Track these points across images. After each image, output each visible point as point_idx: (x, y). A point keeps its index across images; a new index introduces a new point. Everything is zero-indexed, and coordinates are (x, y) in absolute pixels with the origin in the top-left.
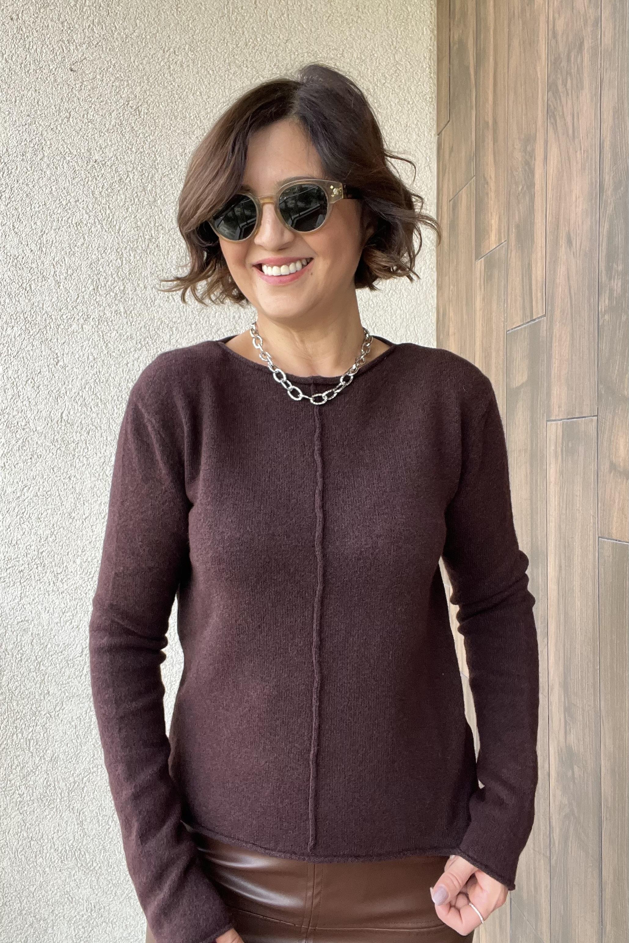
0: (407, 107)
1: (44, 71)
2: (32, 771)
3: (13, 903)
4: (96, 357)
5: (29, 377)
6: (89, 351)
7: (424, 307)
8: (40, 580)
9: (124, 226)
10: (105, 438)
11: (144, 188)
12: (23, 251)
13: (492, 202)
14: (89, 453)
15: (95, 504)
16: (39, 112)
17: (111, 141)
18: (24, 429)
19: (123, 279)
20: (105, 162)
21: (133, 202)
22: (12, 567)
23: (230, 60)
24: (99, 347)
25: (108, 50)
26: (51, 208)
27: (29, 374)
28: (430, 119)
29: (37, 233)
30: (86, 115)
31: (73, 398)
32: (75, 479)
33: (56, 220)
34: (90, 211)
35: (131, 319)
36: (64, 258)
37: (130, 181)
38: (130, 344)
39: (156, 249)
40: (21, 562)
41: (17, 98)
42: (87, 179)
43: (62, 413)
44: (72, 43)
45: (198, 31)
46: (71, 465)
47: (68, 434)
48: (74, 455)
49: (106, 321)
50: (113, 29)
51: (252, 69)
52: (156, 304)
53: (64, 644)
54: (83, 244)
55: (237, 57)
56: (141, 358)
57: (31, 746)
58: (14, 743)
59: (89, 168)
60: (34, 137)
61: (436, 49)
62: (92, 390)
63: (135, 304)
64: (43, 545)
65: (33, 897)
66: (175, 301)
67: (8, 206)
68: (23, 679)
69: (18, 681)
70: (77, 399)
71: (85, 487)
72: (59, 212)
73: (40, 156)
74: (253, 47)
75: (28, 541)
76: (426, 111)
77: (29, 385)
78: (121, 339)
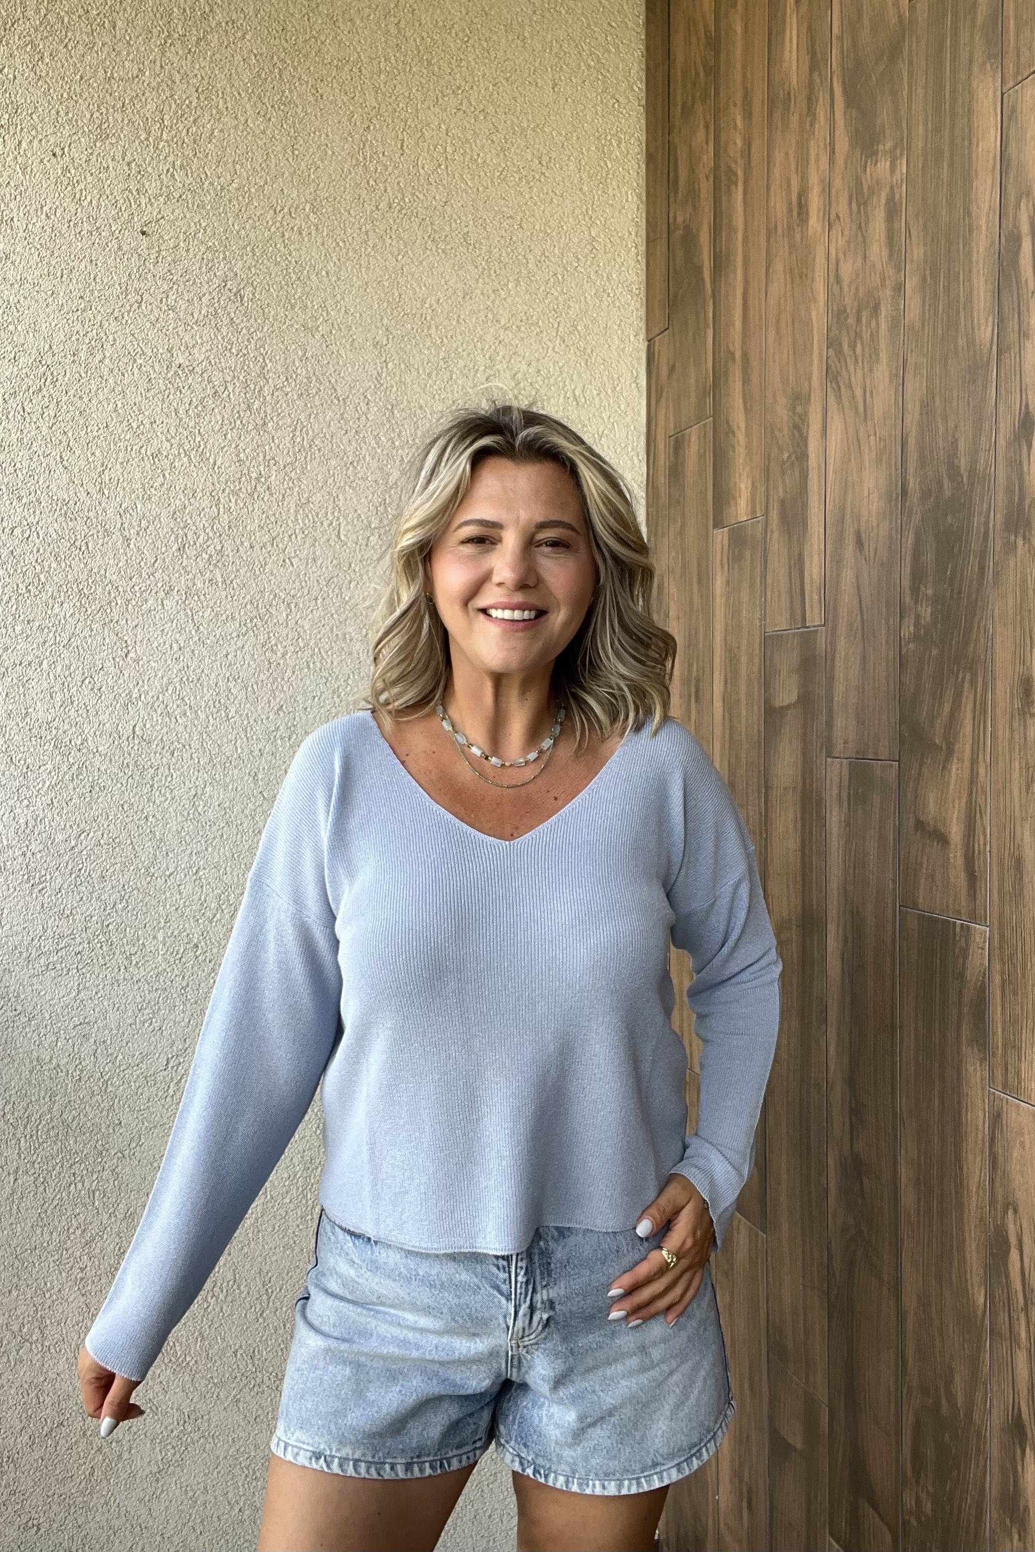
1: (103, 234)
2: (97, 1234)
4: (182, 645)
5: (86, 675)
6: (172, 638)
8: (105, 964)
9: (220, 459)
10: (196, 761)
11: (249, 406)
12: (76, 493)
13: (741, 461)
14: (174, 782)
15: (183, 855)
16: (96, 293)
17: (201, 337)
18: (79, 750)
19: (220, 535)
20: (194, 368)
21: (233, 425)
22: (66, 947)
23: (368, 227)
24: (187, 631)
25: (195, 207)
27: (86, 671)
28: (638, 318)
29: (95, 468)
30: (164, 300)
31: (150, 704)
32: (154, 820)
34: (172, 437)
35: (232, 592)
36: (135, 504)
37: (229, 395)
38: (231, 627)
39: (267, 492)
40: (78, 940)
41: (65, 272)
42: (167, 392)
43: (135, 726)
44: (144, 195)
45: (322, 185)
46: (148, 800)
47: (143, 756)
48: (152, 786)
49: (197, 594)
50: (203, 176)
51: (398, 241)
52: (267, 570)
53: (141, 1053)
54: (163, 484)
55: (378, 224)
56: (246, 647)
58: (71, 1197)
59: (169, 375)
60: (90, 329)
61: (644, 221)
62: (177, 693)
63: (238, 571)
64: (109, 914)
67: (54, 428)
68: (83, 1106)
69: (75, 1109)
70: (156, 706)
71: (169, 832)
72: (127, 438)
73: (99, 357)
74: (400, 211)
75: (87, 909)
76: (631, 308)
77: (87, 687)
78: (217, 621)
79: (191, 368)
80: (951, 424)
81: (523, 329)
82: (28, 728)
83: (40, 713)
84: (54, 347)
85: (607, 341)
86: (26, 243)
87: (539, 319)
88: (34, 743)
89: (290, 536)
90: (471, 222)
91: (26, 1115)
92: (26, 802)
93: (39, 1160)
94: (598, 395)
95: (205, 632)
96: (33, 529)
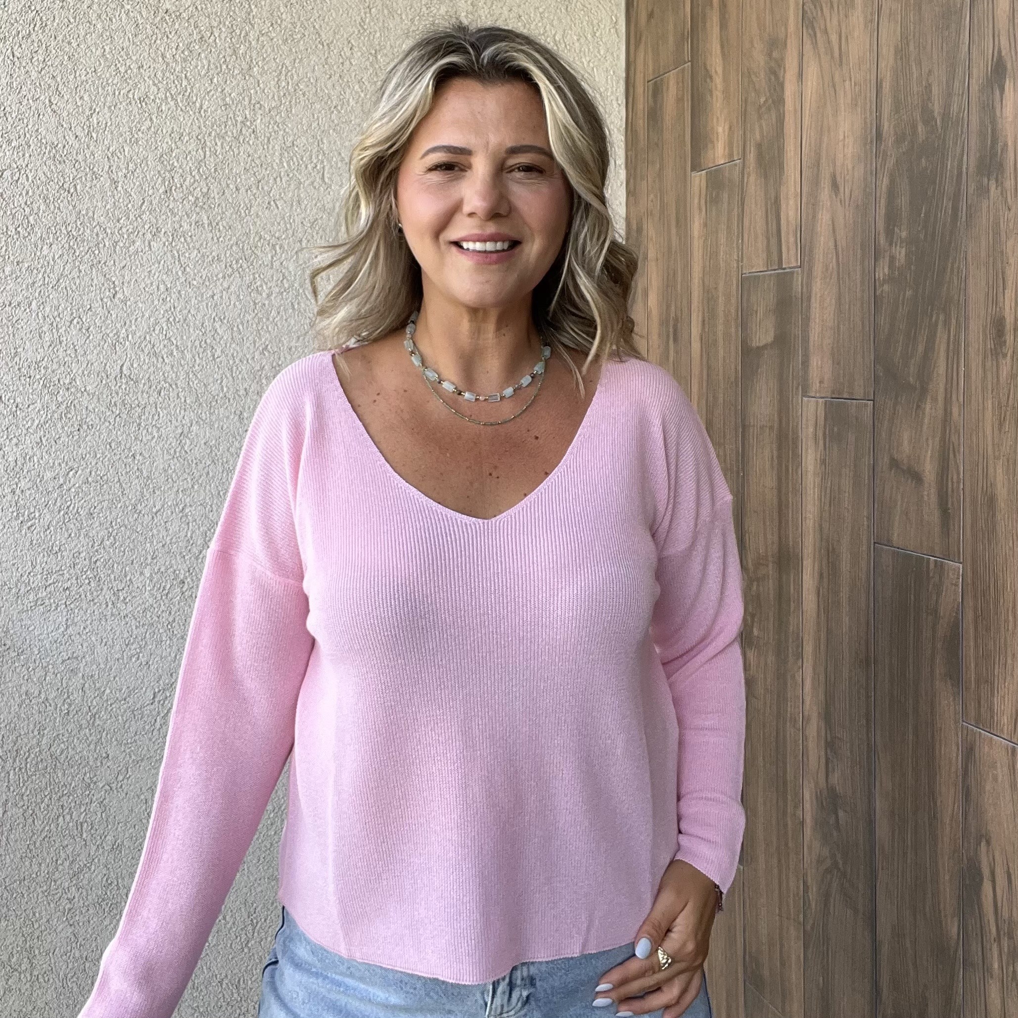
4: (169, 286)
5: (74, 315)
6: (159, 279)
8: (93, 600)
9: (207, 103)
10: (183, 400)
11: (235, 51)
12: (64, 137)
13: (718, 104)
14: (160, 421)
15: (170, 492)
18: (68, 389)
19: (206, 178)
20: (180, 14)
21: (219, 69)
22: (54, 583)
24: (174, 272)
26: (103, 76)
31: (137, 345)
32: (141, 458)
33: (111, 94)
34: (159, 82)
35: (218, 234)
36: (123, 147)
37: (215, 40)
38: (217, 268)
39: (253, 135)
42: (154, 38)
43: (122, 366)
46: (135, 438)
47: (131, 395)
48: (139, 424)
49: (184, 236)
52: (252, 212)
54: (150, 127)
56: (232, 288)
62: (164, 333)
63: (223, 213)
64: (97, 551)
66: (278, 208)
67: (43, 73)
70: (143, 346)
71: (156, 469)
72: (115, 82)
75: (75, 547)
77: (75, 327)
78: (204, 262)
79: (178, 14)
80: (925, 70)
82: (17, 367)
83: (29, 353)
88: (23, 382)
89: (275, 179)
92: (15, 441)
93: (28, 792)
95: (192, 273)
96: (23, 172)
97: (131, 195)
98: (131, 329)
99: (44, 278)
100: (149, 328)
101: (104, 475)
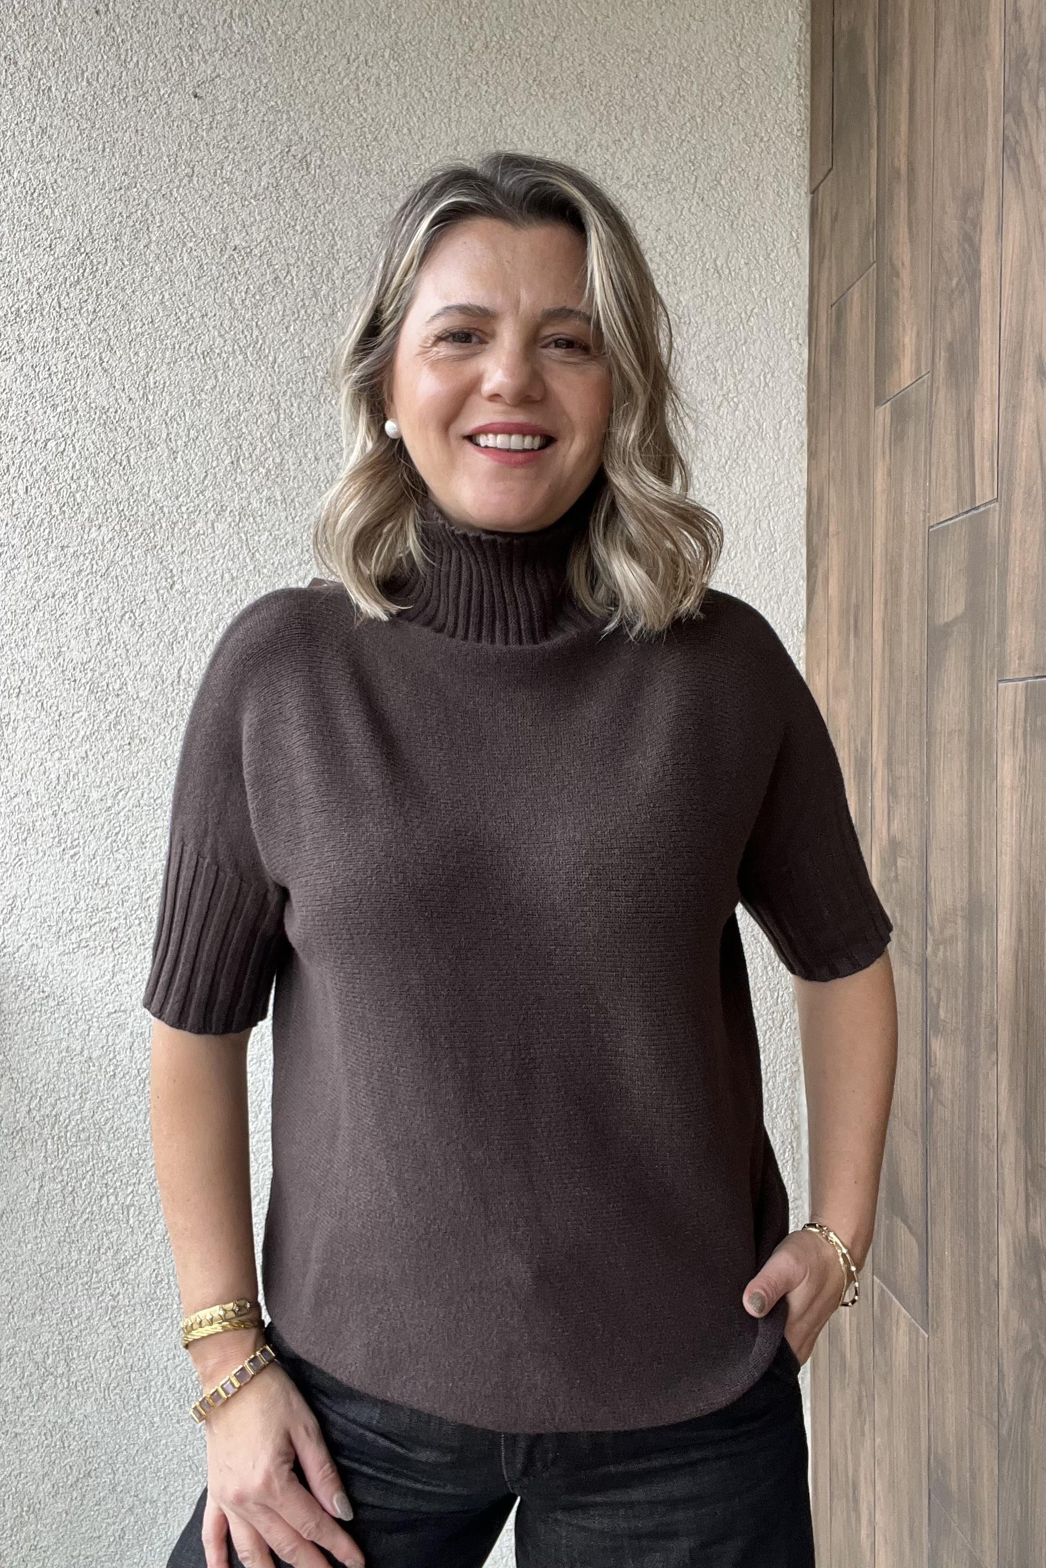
0: (759, 146)
1: (150, 99)
2: (132, 1256)
3: (101, 1473)
4: (235, 575)
5: (126, 609)
7: (786, 487)
11: (315, 292)
12: (116, 400)
13: (905, 307)
16: (142, 167)
17: (260, 214)
18: (118, 696)
19: (280, 446)
20: (251, 250)
21: (296, 316)
22: (100, 922)
23: (460, 73)
24: (241, 556)
25: (255, 61)
27: (126, 604)
28: (799, 166)
29: (138, 371)
30: (219, 171)
33: (170, 348)
34: (226, 332)
36: (183, 411)
37: (292, 280)
38: (291, 554)
40: (114, 915)
41: (107, 145)
42: (221, 279)
43: (180, 669)
44: (197, 51)
45: (405, 25)
49: (253, 515)
50: (265, 25)
51: (496, 88)
54: (215, 387)
55: (471, 67)
57: (131, 1215)
58: (103, 1212)
59: (224, 260)
60: (133, 210)
61: (808, 45)
63: (300, 487)
64: (149, 886)
65: (134, 1464)
67: (92, 326)
68: (117, 1106)
69: (109, 1110)
70: (205, 645)
72: (175, 334)
73: (144, 242)
74: (499, 51)
75: (124, 881)
76: (792, 153)
77: (127, 623)
78: (276, 546)
79: (248, 250)
81: (651, 186)
82: (60, 669)
83: (75, 653)
84: (95, 232)
85: (758, 196)
86: (64, 114)
87: (672, 172)
90: (587, 60)
91: (54, 1113)
92: (57, 755)
93: (68, 1166)
94: (746, 264)
95: (262, 559)
96: (69, 442)
97: (192, 467)
98: (190, 626)
99: (92, 565)
100: (212, 625)
101: (158, 798)
